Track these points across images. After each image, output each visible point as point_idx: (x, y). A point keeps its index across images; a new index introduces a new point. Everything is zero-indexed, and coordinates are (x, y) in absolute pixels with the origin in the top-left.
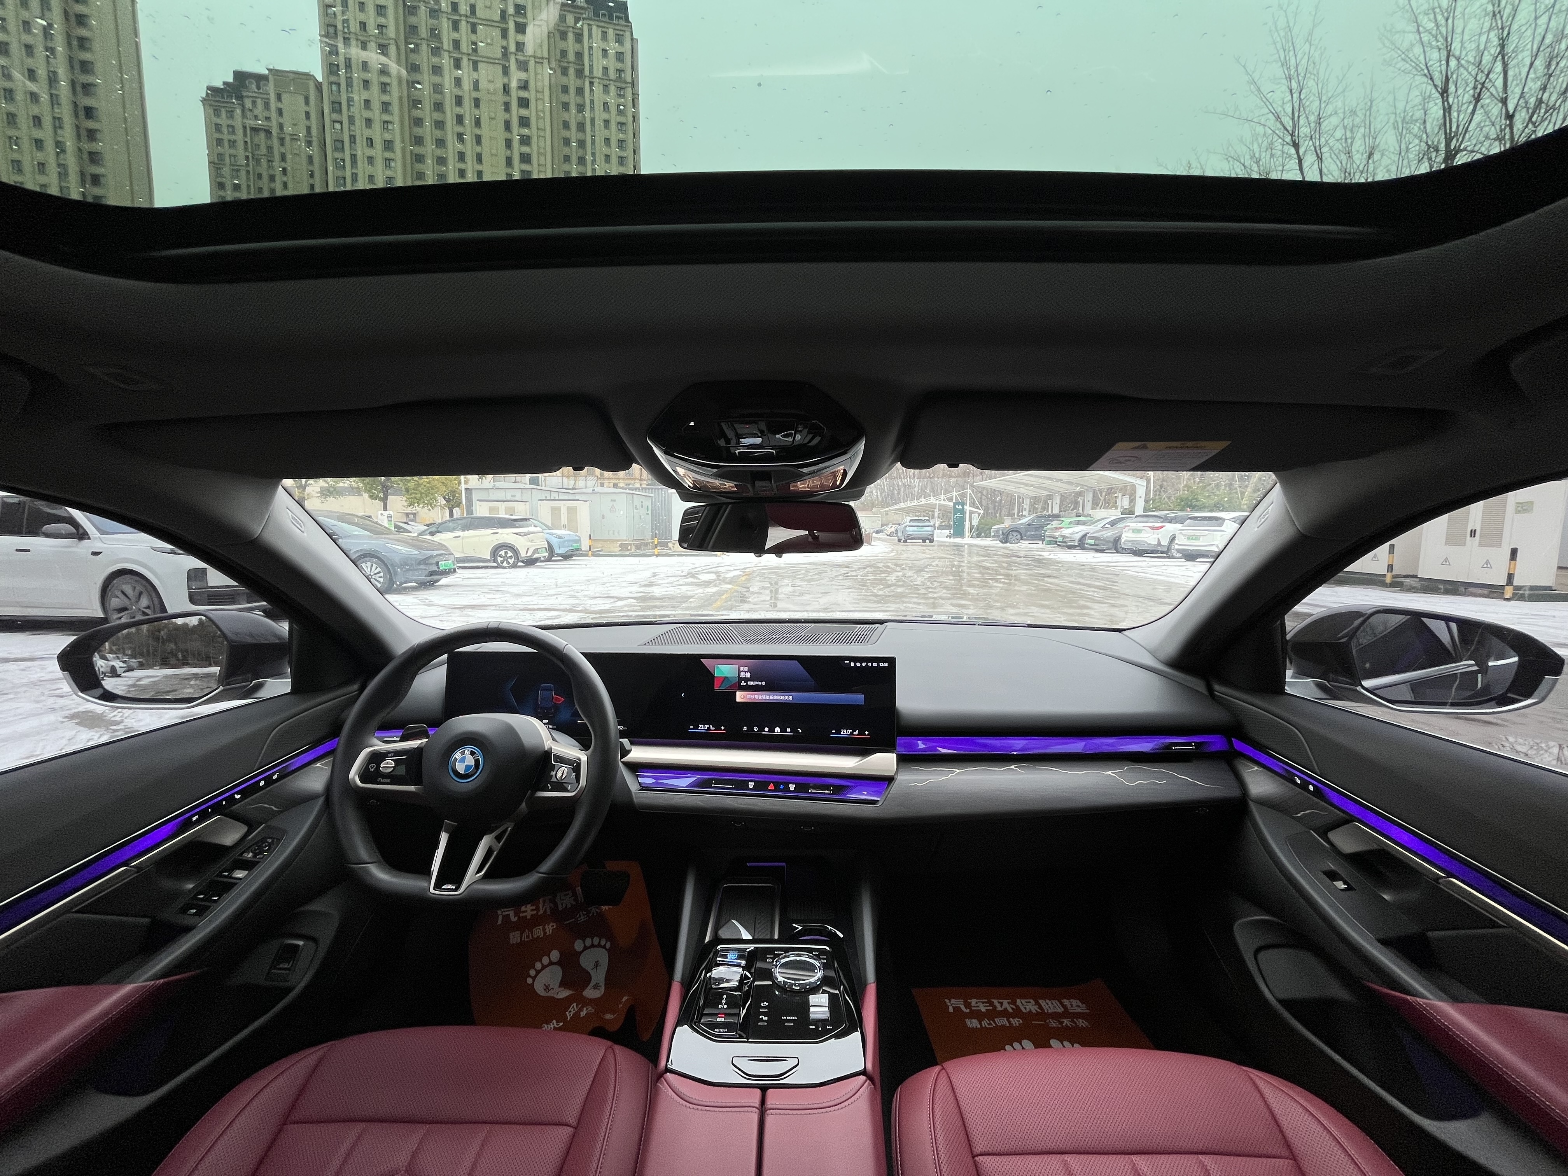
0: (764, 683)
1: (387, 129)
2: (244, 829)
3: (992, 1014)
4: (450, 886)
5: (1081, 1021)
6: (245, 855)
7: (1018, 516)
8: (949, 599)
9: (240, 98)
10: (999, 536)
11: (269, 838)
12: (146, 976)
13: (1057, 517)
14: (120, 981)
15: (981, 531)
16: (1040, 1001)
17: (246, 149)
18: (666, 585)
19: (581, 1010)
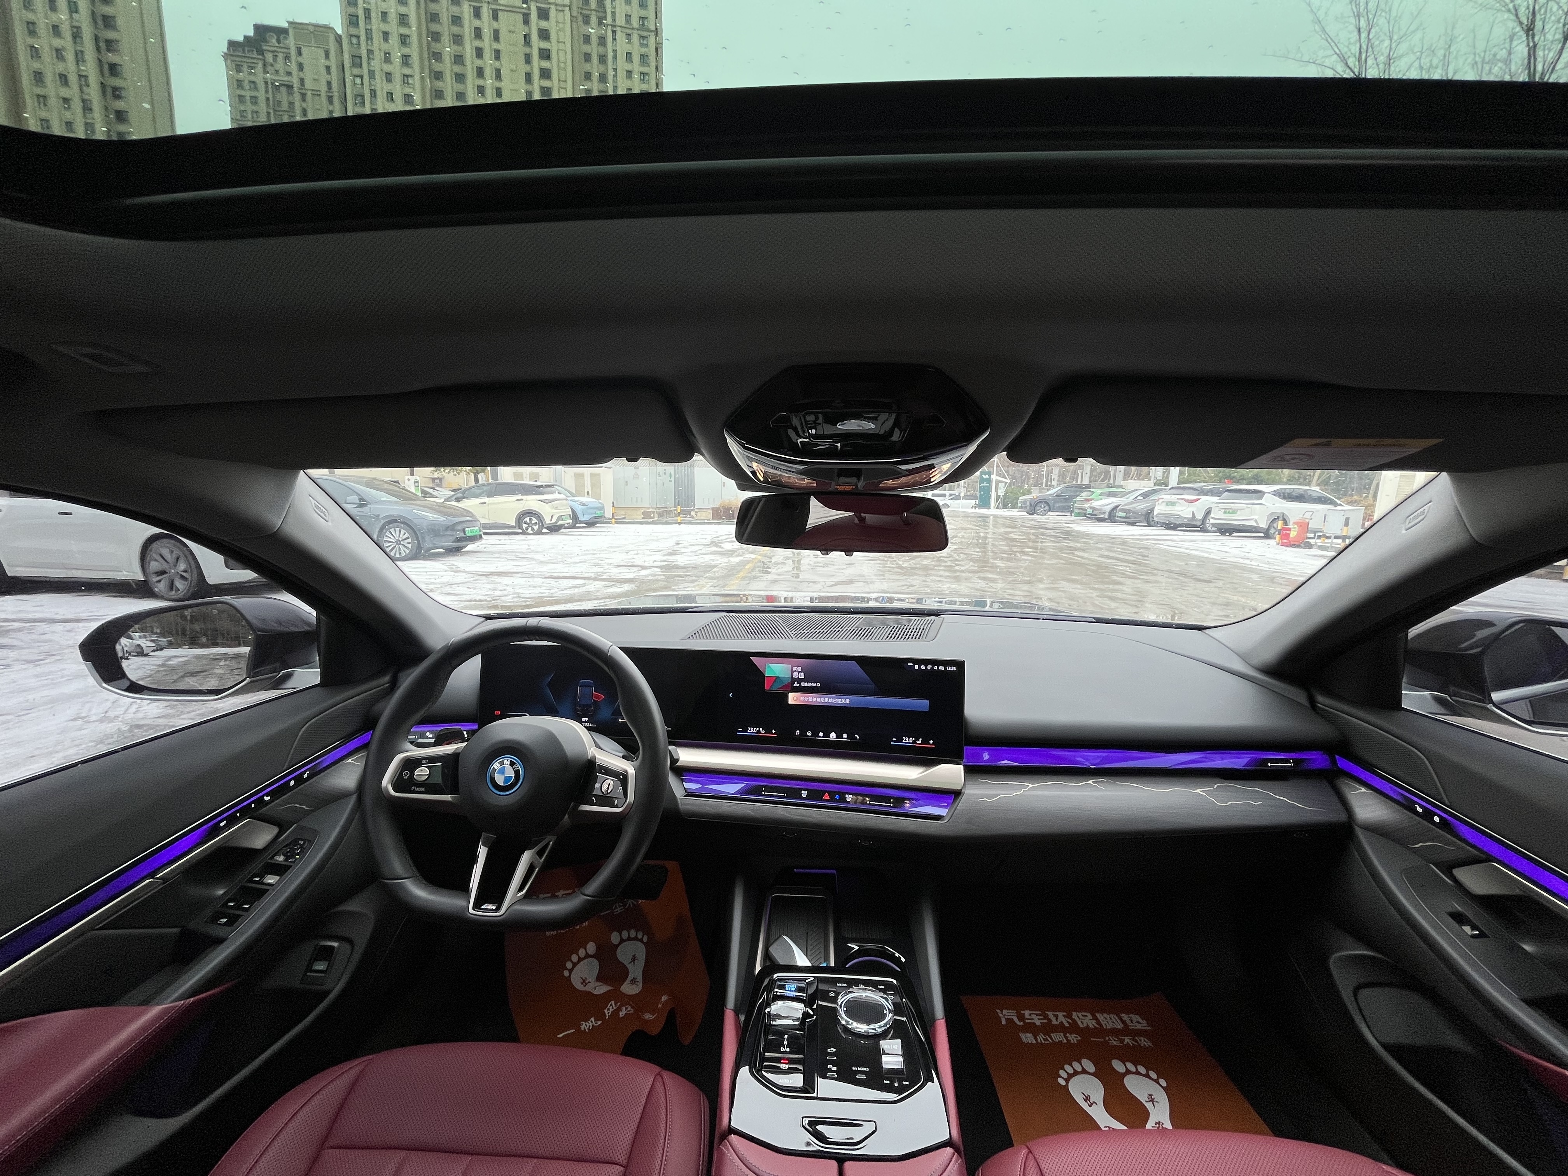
0: (818, 685)
1: (408, 83)
2: (275, 830)
3: (1048, 1028)
4: (490, 907)
5: (1142, 1039)
6: (277, 858)
7: (1046, 485)
8: (978, 572)
9: (261, 52)
10: (1026, 507)
11: (301, 839)
12: (176, 995)
13: (1088, 487)
14: (147, 1002)
15: (1007, 502)
16: (1098, 1015)
17: (268, 105)
18: (689, 554)
19: (619, 1009)
